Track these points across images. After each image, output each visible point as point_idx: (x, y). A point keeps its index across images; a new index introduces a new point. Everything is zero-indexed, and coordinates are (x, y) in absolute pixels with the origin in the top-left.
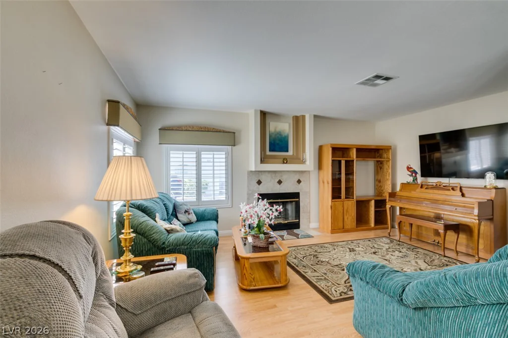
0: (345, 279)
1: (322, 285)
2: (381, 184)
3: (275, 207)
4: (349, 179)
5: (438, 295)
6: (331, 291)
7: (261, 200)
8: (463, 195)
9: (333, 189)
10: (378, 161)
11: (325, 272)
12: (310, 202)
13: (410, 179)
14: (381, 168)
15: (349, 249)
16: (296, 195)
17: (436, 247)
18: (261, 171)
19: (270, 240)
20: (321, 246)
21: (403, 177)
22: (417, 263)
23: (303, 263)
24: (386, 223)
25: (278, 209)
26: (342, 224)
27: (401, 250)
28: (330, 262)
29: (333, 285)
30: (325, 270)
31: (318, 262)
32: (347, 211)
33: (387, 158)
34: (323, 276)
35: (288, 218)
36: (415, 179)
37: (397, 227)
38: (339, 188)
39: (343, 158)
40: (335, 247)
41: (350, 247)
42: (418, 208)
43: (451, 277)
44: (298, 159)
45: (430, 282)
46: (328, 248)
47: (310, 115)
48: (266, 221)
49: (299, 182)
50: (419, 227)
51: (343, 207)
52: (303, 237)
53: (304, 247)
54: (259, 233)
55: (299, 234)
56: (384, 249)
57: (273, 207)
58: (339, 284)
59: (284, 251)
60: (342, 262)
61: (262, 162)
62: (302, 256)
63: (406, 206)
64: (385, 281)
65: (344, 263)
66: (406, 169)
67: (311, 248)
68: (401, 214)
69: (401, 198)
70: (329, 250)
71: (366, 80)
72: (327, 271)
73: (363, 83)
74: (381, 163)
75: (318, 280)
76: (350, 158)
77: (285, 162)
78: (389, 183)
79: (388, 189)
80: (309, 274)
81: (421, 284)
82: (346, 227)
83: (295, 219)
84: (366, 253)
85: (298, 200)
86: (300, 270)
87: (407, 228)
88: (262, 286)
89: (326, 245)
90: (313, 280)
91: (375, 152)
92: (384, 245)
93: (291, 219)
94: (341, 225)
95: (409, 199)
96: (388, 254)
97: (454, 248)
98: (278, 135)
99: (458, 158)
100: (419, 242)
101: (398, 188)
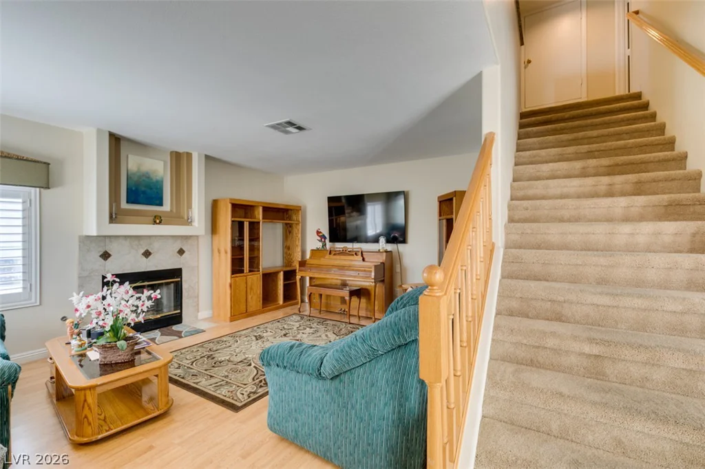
0: (252, 376)
1: (223, 393)
2: (290, 252)
3: (147, 293)
4: (253, 246)
5: (351, 358)
6: (237, 396)
7: (117, 284)
8: (364, 260)
9: (233, 261)
10: (286, 224)
11: (226, 374)
12: (198, 282)
13: (320, 245)
14: (290, 232)
15: (256, 336)
16: (177, 273)
17: (343, 316)
18: (110, 237)
19: (137, 347)
20: (218, 340)
21: (313, 243)
22: (327, 336)
23: (192, 371)
24: (295, 298)
25: (152, 296)
26: (245, 307)
27: (312, 326)
28: (231, 359)
29: (237, 388)
30: (226, 371)
31: (215, 363)
32: (251, 289)
33: (297, 221)
34: (223, 380)
35: (162, 310)
36: (324, 245)
37: (307, 300)
38: (240, 259)
39: (245, 218)
40: (238, 339)
41: (256, 334)
42: (328, 276)
43: (360, 337)
44: (179, 217)
45: (344, 347)
46: (227, 343)
47: (199, 155)
48: (129, 319)
49: (181, 252)
50: (328, 296)
51: (246, 283)
52: (188, 334)
53: (192, 349)
54: (116, 339)
55: (182, 332)
56: (295, 328)
57: (143, 293)
58: (245, 385)
59: (163, 360)
60: (247, 356)
61: (112, 219)
62: (189, 361)
63: (316, 275)
64: (303, 359)
65: (250, 356)
66: (316, 234)
67: (202, 346)
68: (310, 285)
69: (313, 267)
70: (229, 344)
71: (278, 124)
72: (229, 373)
73: (273, 127)
74: (290, 227)
75: (217, 388)
76: (255, 218)
77: (158, 221)
78: (299, 249)
79: (298, 257)
80: (203, 384)
81: (337, 351)
82: (250, 310)
83: (175, 310)
84: (275, 338)
85: (179, 279)
86: (189, 383)
87: (316, 300)
88: (123, 425)
89: (224, 339)
90: (210, 391)
91: (284, 212)
92: (294, 323)
93: (168, 311)
94: (243, 308)
95: (319, 267)
96: (299, 333)
97: (357, 314)
98: (144, 178)
99: (358, 222)
100: (328, 313)
101: (308, 256)
